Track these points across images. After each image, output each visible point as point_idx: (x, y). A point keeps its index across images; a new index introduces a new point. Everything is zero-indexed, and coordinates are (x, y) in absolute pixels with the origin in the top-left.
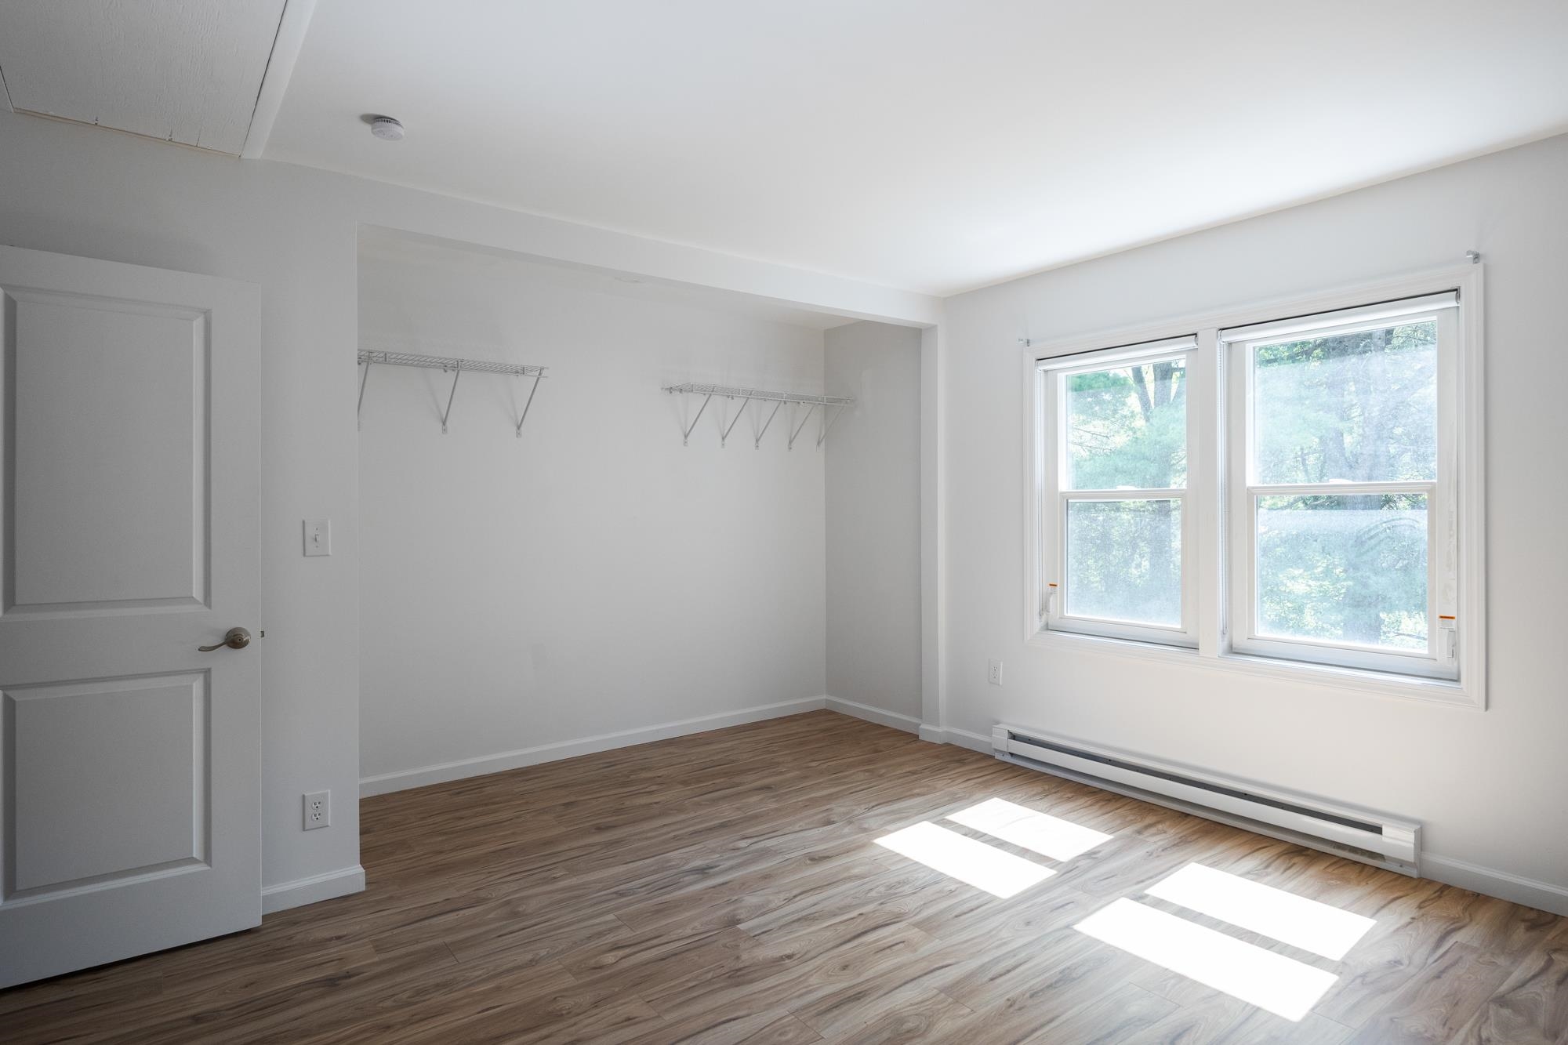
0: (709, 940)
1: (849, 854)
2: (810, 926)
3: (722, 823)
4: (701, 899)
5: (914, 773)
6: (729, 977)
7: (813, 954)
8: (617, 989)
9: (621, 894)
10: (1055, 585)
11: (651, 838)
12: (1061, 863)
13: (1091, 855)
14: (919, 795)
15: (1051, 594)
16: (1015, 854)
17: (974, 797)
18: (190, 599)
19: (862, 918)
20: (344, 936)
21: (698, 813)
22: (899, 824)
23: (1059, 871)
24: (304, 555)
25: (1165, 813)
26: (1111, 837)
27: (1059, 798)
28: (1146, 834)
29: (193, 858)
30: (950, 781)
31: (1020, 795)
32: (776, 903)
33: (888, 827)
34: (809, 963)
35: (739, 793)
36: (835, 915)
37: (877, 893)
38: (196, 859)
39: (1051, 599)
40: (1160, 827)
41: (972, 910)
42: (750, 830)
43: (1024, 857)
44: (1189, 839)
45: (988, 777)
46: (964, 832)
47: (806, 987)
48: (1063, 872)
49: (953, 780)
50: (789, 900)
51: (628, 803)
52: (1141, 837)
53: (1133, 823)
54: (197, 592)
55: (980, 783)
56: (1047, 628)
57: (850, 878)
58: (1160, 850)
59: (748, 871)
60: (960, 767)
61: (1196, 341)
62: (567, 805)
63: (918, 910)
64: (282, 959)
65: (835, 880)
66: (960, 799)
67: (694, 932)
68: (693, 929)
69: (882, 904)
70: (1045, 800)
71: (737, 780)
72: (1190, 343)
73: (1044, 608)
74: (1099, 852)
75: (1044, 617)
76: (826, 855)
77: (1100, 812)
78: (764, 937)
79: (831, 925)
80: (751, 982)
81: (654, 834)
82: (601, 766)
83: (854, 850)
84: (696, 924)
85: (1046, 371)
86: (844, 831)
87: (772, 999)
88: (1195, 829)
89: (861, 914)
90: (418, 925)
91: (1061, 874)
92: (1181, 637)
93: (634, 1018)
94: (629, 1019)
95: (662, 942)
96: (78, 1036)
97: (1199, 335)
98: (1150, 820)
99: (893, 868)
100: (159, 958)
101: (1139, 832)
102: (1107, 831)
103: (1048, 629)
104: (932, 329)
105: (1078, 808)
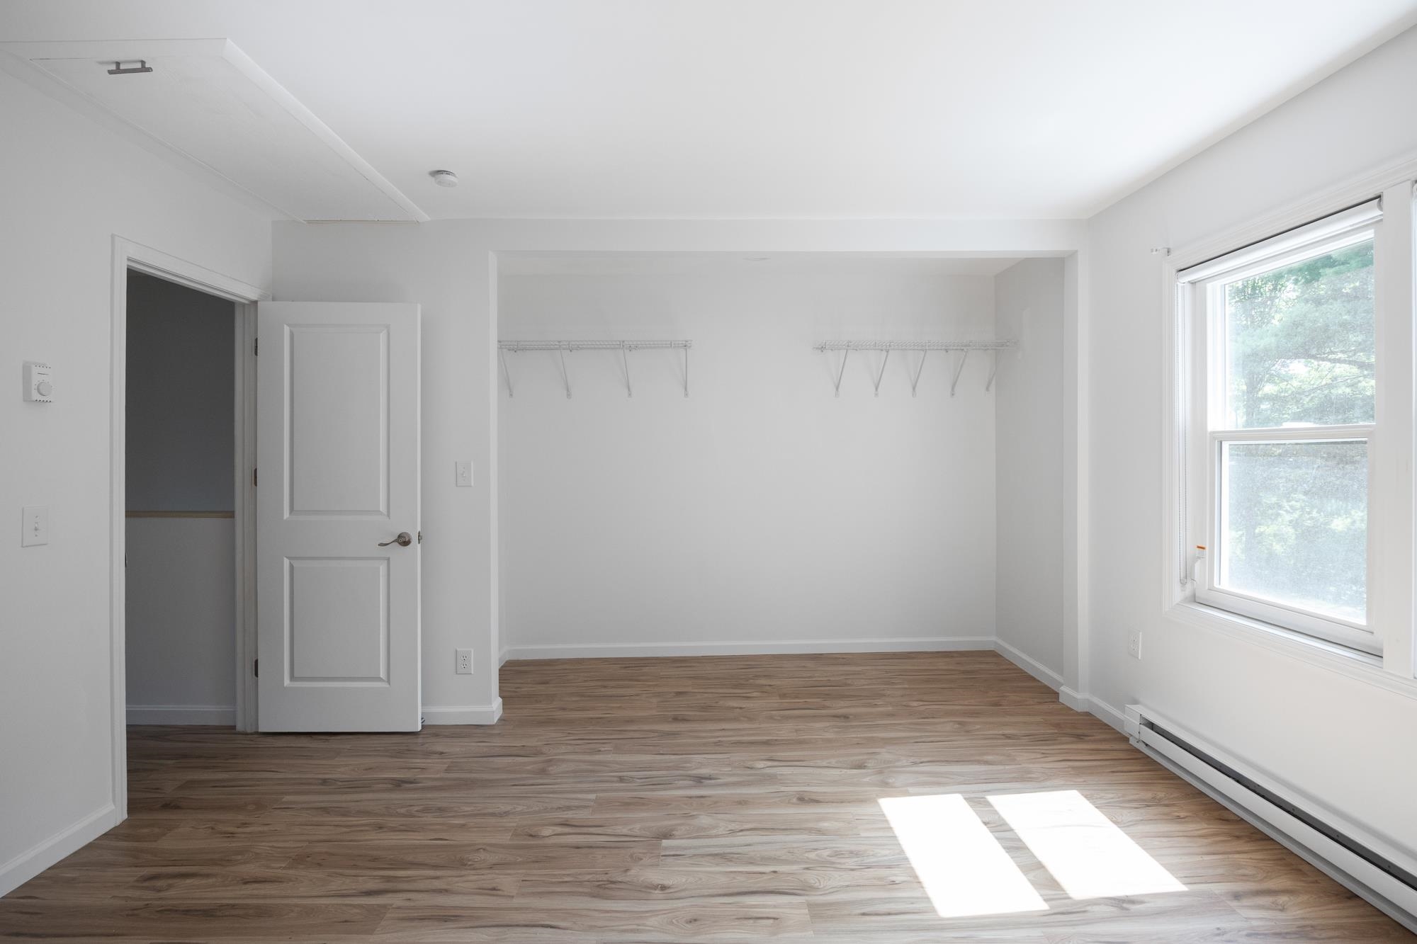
0: (625, 844)
1: (844, 804)
2: (717, 865)
3: (768, 740)
4: (668, 805)
5: (1008, 737)
6: (598, 886)
7: (683, 894)
8: (520, 859)
9: (621, 779)
10: (1203, 548)
11: (704, 738)
12: (1069, 898)
13: (1123, 905)
14: (987, 763)
15: (1199, 558)
16: (1019, 866)
17: (1048, 783)
18: (378, 512)
19: (773, 876)
20: (445, 753)
21: (762, 726)
22: (927, 789)
23: (1051, 907)
24: (457, 486)
25: (1316, 882)
26: (1184, 888)
27: (1164, 814)
28: (1246, 902)
29: (380, 677)
30: (1039, 756)
31: (1112, 796)
32: (721, 831)
33: (911, 789)
34: (671, 901)
35: (815, 716)
36: (751, 863)
37: (817, 855)
38: (382, 679)
39: (1197, 566)
40: (1283, 899)
41: (889, 914)
42: (779, 754)
43: (1025, 875)
44: (1316, 935)
45: (1098, 763)
46: (986, 820)
47: (638, 925)
48: (1056, 911)
49: (1045, 755)
50: (733, 832)
51: (721, 703)
52: (1234, 904)
53: (1242, 880)
54: (383, 508)
55: (1073, 768)
56: (1194, 599)
57: (810, 831)
58: (1245, 933)
59: (733, 792)
60: (1072, 743)
61: (1380, 207)
62: (679, 694)
63: (835, 890)
64: (401, 758)
65: (795, 827)
66: (1031, 780)
67: (629, 833)
68: (630, 830)
69: (807, 869)
70: (1142, 811)
71: (827, 703)
72: (1372, 212)
73: (1187, 576)
74: (1142, 902)
75: (1189, 586)
76: (817, 798)
77: (1203, 850)
78: (670, 860)
79: (731, 872)
80: (607, 898)
81: (704, 734)
82: (742, 667)
83: (849, 802)
84: (638, 826)
85: (1193, 283)
86: (865, 780)
87: (600, 923)
88: (1345, 921)
89: (775, 872)
90: (485, 759)
91: (1053, 912)
92: (1364, 639)
93: (499, 890)
94: (494, 889)
95: (600, 832)
96: (277, 772)
97: (1385, 198)
98: (1282, 882)
99: (863, 834)
100: (361, 736)
101: (1237, 896)
102: (1186, 879)
103: (1195, 602)
104: (1073, 255)
105: (1181, 834)
